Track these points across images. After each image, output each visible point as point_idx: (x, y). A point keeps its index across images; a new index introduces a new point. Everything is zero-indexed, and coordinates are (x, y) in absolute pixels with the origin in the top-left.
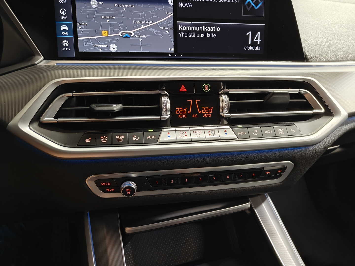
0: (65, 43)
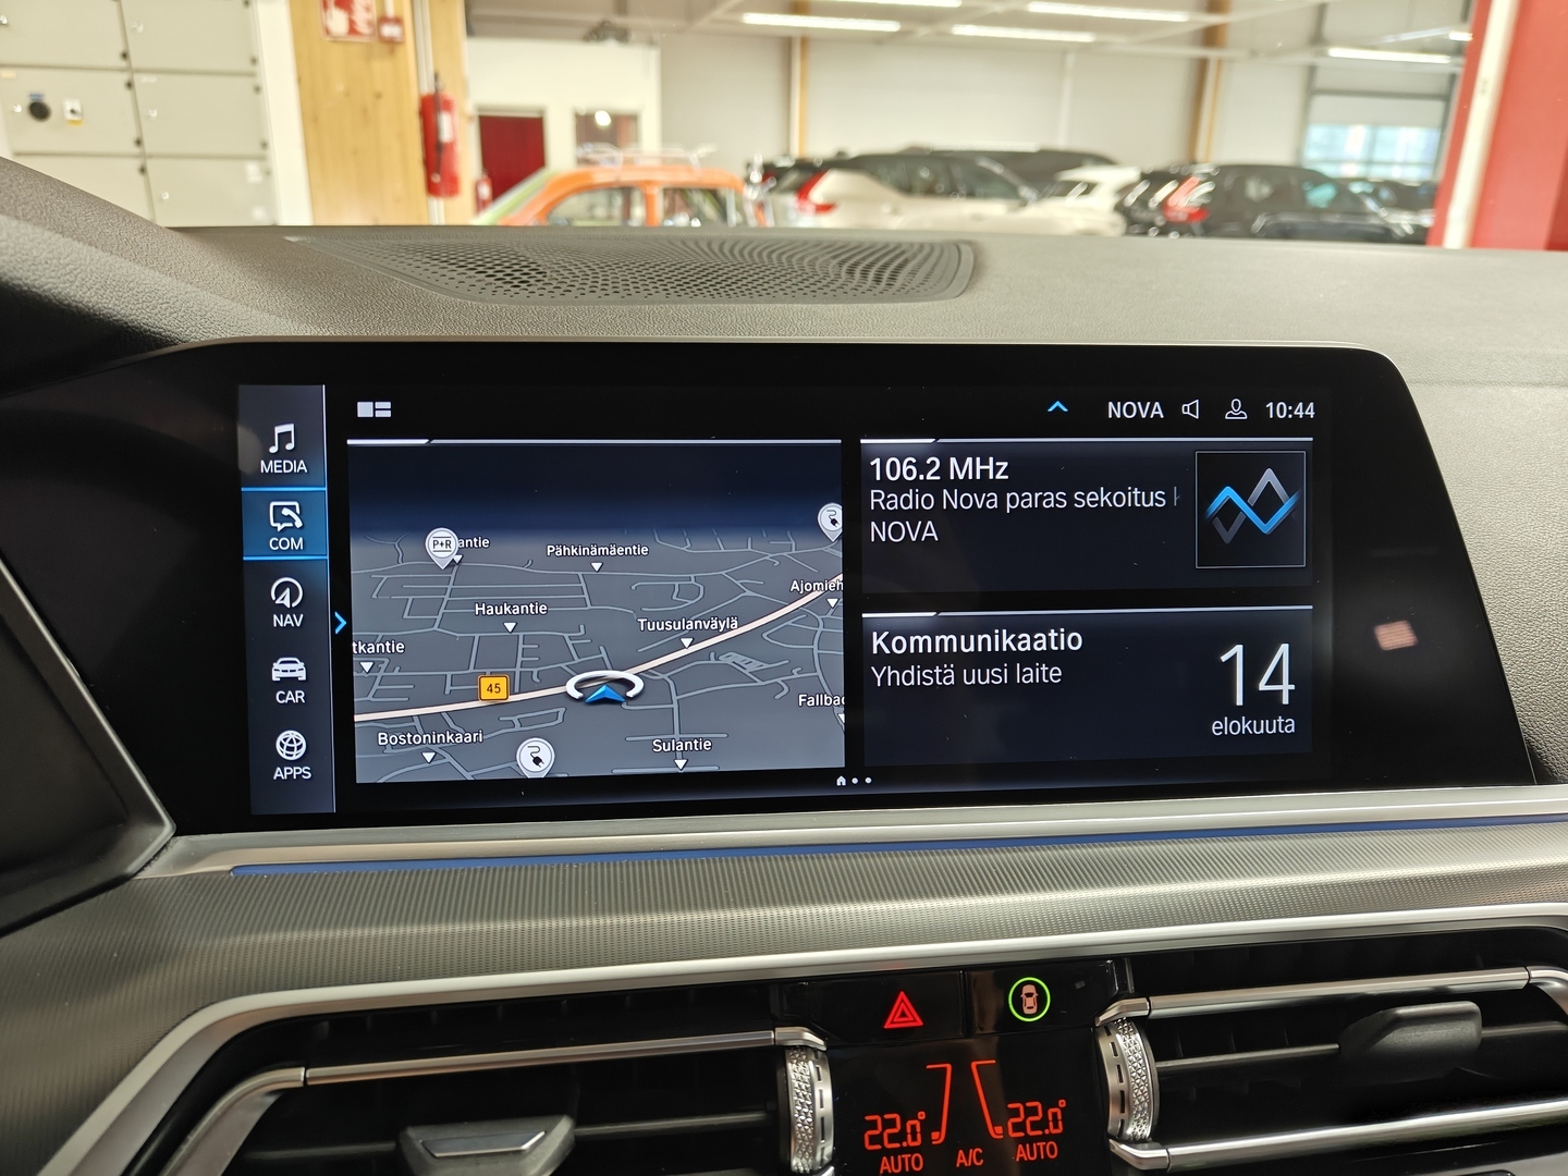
0: (290, 744)
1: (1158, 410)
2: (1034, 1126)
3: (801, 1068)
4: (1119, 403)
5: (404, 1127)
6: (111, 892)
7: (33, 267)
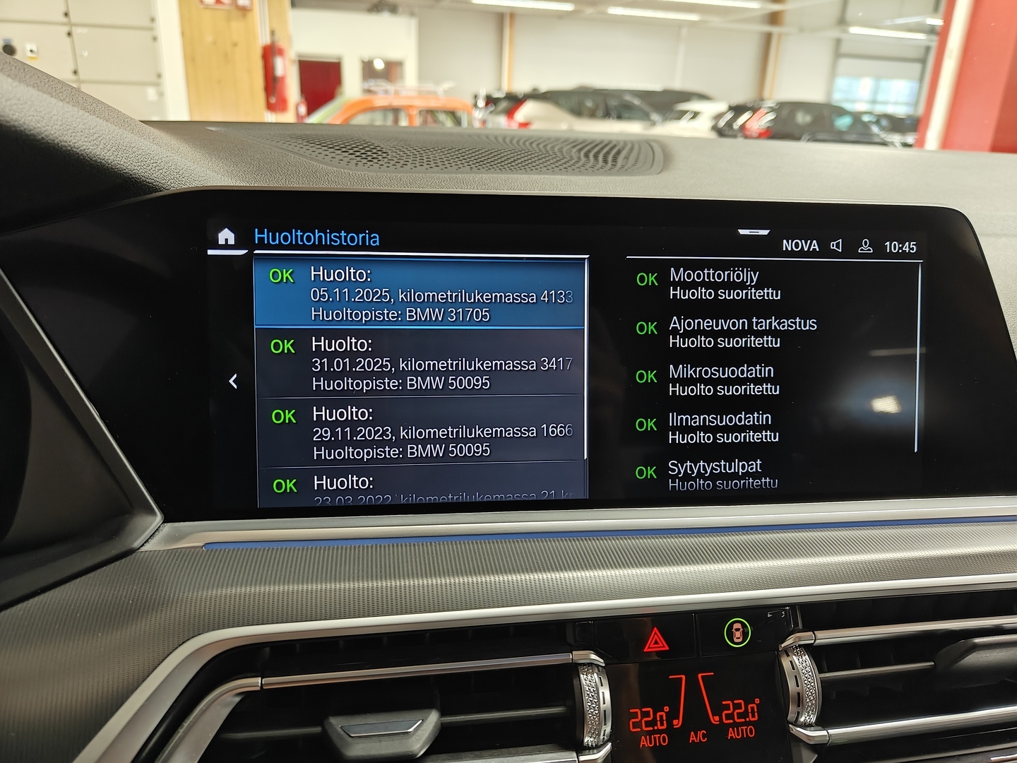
1: (815, 246)
2: (740, 716)
3: (589, 677)
4: (790, 241)
5: (327, 717)
6: (123, 560)
7: (74, 134)
